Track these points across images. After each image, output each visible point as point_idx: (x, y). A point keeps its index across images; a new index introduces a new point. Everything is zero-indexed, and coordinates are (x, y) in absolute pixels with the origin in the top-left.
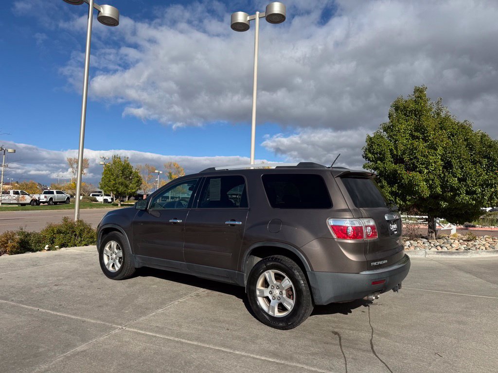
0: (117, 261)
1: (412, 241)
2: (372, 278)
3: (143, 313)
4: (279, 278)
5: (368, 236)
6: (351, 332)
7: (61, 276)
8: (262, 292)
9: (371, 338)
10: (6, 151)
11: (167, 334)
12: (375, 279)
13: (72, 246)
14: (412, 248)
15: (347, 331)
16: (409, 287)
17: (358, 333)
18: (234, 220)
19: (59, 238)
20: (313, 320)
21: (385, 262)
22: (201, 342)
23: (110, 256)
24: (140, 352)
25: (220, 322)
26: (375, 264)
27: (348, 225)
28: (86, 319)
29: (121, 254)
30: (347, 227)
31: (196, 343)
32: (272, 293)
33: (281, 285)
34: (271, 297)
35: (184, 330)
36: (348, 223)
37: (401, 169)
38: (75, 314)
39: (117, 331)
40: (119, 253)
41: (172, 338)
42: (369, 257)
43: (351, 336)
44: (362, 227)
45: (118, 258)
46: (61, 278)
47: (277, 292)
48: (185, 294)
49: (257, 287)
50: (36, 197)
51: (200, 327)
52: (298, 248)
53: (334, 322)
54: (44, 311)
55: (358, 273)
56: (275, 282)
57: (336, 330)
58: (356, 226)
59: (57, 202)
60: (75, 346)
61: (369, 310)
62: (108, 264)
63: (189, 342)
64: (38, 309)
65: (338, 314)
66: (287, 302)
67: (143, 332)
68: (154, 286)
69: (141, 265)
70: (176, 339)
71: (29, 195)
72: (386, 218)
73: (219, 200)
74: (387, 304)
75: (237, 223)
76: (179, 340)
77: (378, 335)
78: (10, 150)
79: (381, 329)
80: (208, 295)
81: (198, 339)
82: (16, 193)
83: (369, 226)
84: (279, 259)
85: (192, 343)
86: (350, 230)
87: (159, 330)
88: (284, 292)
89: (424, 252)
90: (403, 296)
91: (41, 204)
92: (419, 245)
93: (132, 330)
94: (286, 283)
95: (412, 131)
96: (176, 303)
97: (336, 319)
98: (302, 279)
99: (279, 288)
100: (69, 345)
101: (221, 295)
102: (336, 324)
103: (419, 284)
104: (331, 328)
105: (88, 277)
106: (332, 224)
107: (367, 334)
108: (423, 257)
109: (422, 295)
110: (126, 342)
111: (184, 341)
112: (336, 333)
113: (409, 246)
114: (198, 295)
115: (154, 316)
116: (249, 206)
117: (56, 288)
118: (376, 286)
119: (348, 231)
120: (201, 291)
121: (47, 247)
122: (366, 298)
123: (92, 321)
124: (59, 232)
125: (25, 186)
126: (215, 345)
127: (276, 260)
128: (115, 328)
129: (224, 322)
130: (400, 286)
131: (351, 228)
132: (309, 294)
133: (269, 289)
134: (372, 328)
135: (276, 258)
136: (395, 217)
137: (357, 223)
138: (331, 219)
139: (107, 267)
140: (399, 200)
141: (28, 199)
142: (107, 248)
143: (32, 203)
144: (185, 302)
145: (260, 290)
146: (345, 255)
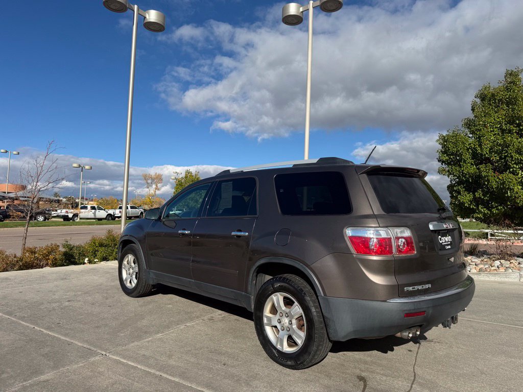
0: (134, 276)
1: (502, 261)
2: (405, 309)
3: (139, 338)
4: (288, 303)
5: (400, 251)
6: (384, 378)
7: (79, 291)
8: (269, 319)
9: (409, 389)
10: (83, 168)
11: (149, 366)
12: (410, 310)
13: (112, 260)
14: (502, 270)
15: (378, 377)
16: (485, 320)
17: (393, 381)
18: (240, 231)
19: (102, 252)
20: (338, 358)
21: (427, 286)
22: (183, 379)
23: (128, 271)
24: (108, 387)
25: (220, 353)
26: (411, 289)
27: (371, 236)
28: (74, 342)
29: (137, 270)
30: (370, 239)
31: (177, 380)
32: (280, 322)
33: (290, 312)
34: (279, 327)
35: (172, 362)
36: (373, 233)
37: (486, 171)
38: (66, 335)
39: (97, 358)
40: (135, 267)
41: (153, 371)
42: (403, 279)
43: (381, 384)
44: (390, 238)
45: (135, 273)
46: (79, 293)
47: (286, 321)
48: (198, 317)
49: (264, 314)
50: (111, 212)
51: (192, 360)
52: (307, 266)
53: (366, 363)
54: (38, 329)
55: (385, 301)
56: (284, 308)
57: (363, 374)
58: (383, 237)
59: (131, 217)
60: (42, 373)
61: (419, 348)
62: (126, 280)
63: (170, 378)
64: (33, 326)
65: (375, 352)
66: (297, 333)
67: (125, 361)
68: (169, 306)
69: (155, 282)
70: (158, 373)
71: (104, 210)
72: (431, 227)
73: (231, 207)
74: (447, 342)
75: (242, 234)
76: (161, 374)
77: (421, 385)
78: (87, 167)
79: (428, 377)
80: (223, 319)
81: (182, 375)
82: (93, 208)
83: (402, 238)
84: (288, 279)
85: (173, 379)
86: (374, 242)
87: (144, 360)
88: (294, 321)
89: (518, 274)
90: (473, 332)
91: (117, 219)
92: (512, 265)
93: (115, 357)
94: (296, 310)
96: (182, 327)
97: (369, 359)
98: (314, 306)
99: (288, 316)
100: (37, 372)
101: (238, 320)
102: (367, 366)
103: (500, 316)
104: (358, 371)
105: (107, 293)
106: (351, 235)
107: (405, 383)
108: (517, 280)
109: (500, 331)
110: (99, 373)
111: (165, 375)
112: (362, 379)
113: (498, 267)
114: (211, 319)
115: (148, 342)
116: (258, 213)
117: (67, 303)
118: (412, 320)
119: (371, 243)
120: (218, 314)
121: (86, 260)
122: (399, 335)
123: (80, 344)
124: (101, 245)
125: (106, 202)
126: (198, 384)
127: (285, 280)
128: (97, 354)
129: (224, 354)
130: (454, 320)
131: (375, 240)
132: (323, 325)
133: (278, 317)
134: (415, 375)
135: (285, 278)
136: (448, 225)
137: (383, 234)
138: (349, 228)
139: (125, 282)
140: (482, 208)
141: (102, 214)
142: (125, 262)
143: (108, 217)
144: (193, 326)
145: (267, 317)
146: (367, 276)
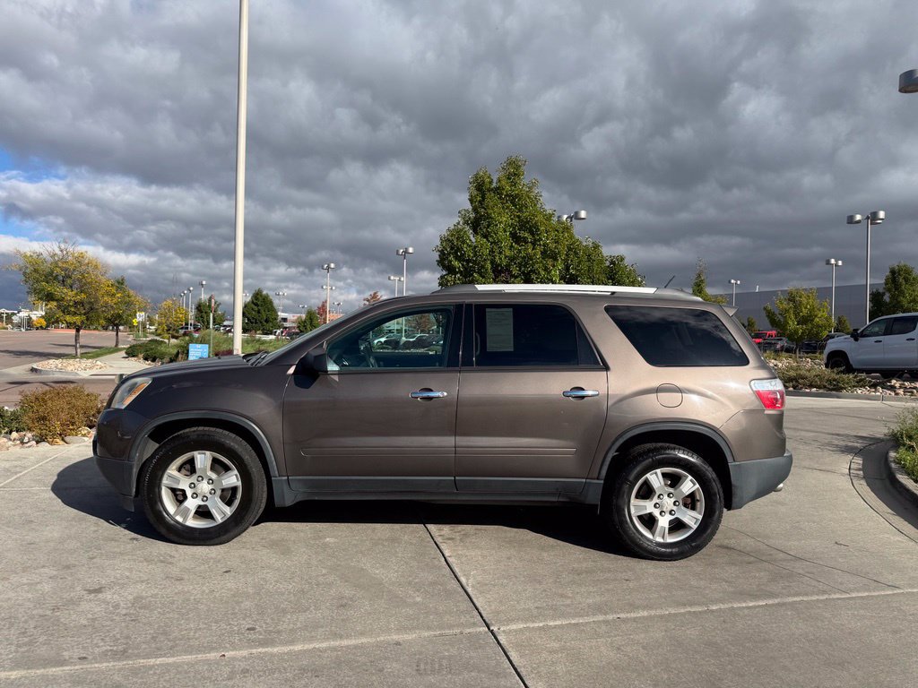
8: (639, 507)
18: (581, 389)
31: (645, 614)
33: (677, 490)
41: (601, 618)
49: (631, 501)
52: (716, 429)
56: (666, 488)
63: (635, 615)
66: (689, 515)
69: (299, 499)
70: (610, 617)
75: (589, 393)
85: (640, 615)
88: (680, 501)
94: (689, 486)
95: (514, 228)
96: (453, 560)
99: (673, 496)
106: (756, 389)
138: (753, 382)
144: (458, 554)
